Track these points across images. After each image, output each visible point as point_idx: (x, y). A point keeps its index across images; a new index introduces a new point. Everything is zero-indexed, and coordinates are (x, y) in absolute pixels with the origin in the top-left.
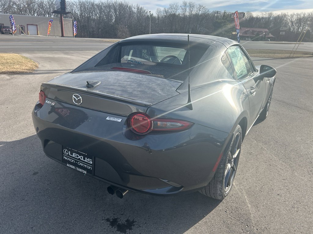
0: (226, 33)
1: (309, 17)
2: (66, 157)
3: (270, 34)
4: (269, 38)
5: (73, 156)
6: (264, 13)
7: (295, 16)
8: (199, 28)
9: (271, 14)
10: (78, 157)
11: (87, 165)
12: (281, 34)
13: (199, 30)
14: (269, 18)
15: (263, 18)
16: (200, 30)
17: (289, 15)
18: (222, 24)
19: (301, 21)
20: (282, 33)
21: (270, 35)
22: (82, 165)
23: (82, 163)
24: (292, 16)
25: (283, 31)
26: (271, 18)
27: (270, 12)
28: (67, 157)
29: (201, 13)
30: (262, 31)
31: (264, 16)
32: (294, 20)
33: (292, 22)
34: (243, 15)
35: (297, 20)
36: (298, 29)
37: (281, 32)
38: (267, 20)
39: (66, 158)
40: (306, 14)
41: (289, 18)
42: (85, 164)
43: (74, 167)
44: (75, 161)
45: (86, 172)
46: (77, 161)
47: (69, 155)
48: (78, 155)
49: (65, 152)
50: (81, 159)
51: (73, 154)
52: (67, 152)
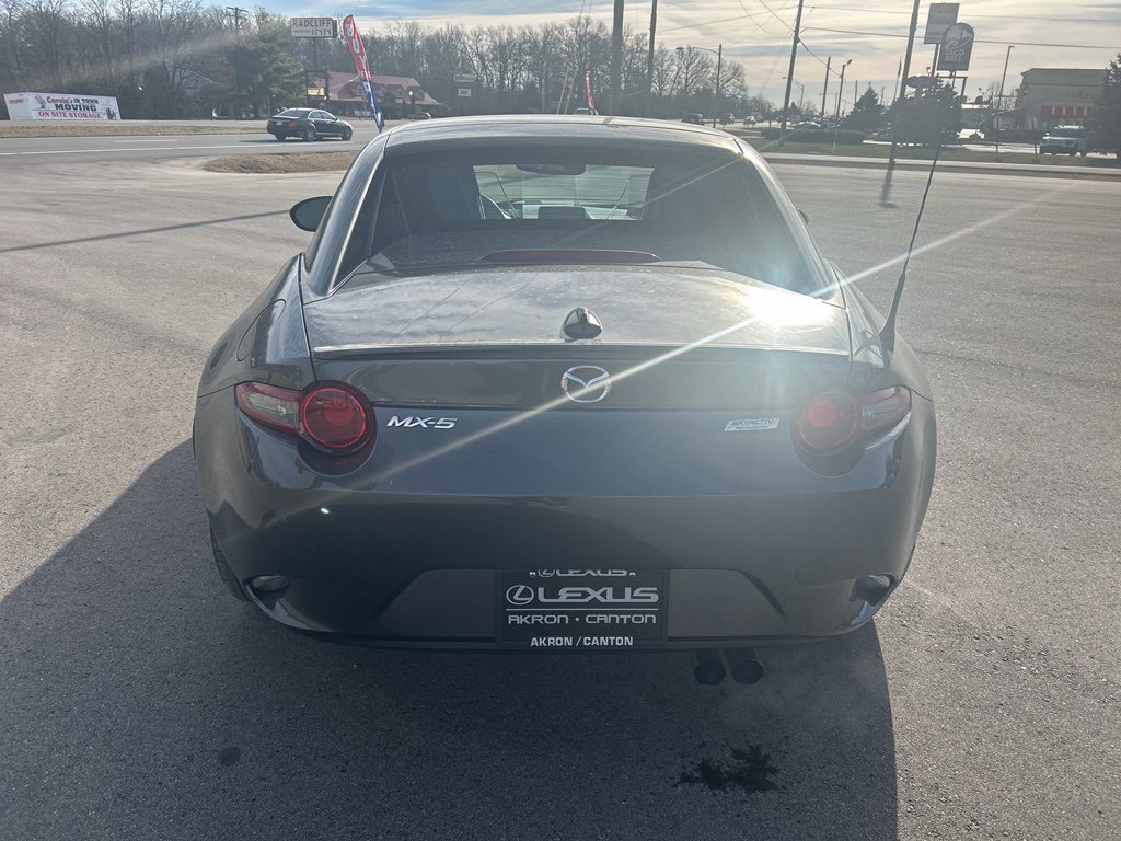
0: (285, 92)
1: (525, 42)
2: (519, 613)
3: (426, 94)
4: (427, 108)
5: (563, 599)
6: (394, 24)
7: (485, 37)
8: (174, 73)
9: (413, 28)
10: (585, 595)
11: (632, 613)
12: (460, 94)
13: (177, 79)
14: (412, 40)
15: (391, 40)
16: (182, 79)
17: (469, 32)
18: (264, 59)
19: (504, 52)
20: (462, 93)
21: (429, 100)
22: (607, 619)
23: (607, 613)
24: (477, 36)
25: (465, 85)
26: (419, 43)
27: (410, 21)
28: (524, 614)
29: (169, 12)
30: (400, 86)
31: (396, 34)
32: (486, 48)
33: (481, 57)
34: (330, 27)
35: (495, 49)
36: (502, 78)
37: (460, 90)
38: (406, 46)
39: (520, 620)
40: (516, 31)
41: (471, 42)
42: (619, 613)
43: (569, 641)
44: (572, 615)
45: (629, 641)
46: (582, 615)
47: (536, 602)
48: (588, 590)
49: (516, 597)
50: (602, 600)
51: (563, 592)
52: (525, 594)
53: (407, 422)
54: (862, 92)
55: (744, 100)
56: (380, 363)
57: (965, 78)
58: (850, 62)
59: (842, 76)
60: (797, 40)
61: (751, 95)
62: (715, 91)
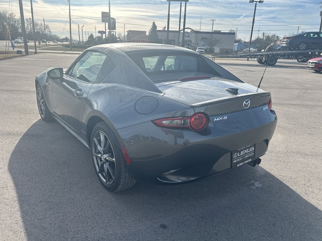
11: (251, 154)
23: (247, 155)
39: (235, 161)
43: (242, 163)
44: (242, 157)
45: (251, 160)
46: (244, 157)
47: (238, 156)
48: (245, 151)
49: (235, 156)
50: (247, 152)
51: (241, 153)
52: (236, 155)
53: (218, 119)
54: (90, 34)
55: (50, 35)
56: (210, 106)
57: (115, 32)
58: (83, 26)
59: (82, 30)
60: (70, 19)
61: (53, 34)
62: (41, 32)
